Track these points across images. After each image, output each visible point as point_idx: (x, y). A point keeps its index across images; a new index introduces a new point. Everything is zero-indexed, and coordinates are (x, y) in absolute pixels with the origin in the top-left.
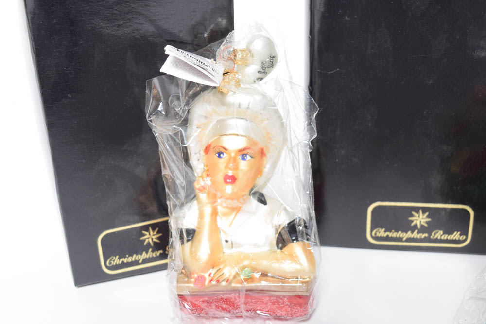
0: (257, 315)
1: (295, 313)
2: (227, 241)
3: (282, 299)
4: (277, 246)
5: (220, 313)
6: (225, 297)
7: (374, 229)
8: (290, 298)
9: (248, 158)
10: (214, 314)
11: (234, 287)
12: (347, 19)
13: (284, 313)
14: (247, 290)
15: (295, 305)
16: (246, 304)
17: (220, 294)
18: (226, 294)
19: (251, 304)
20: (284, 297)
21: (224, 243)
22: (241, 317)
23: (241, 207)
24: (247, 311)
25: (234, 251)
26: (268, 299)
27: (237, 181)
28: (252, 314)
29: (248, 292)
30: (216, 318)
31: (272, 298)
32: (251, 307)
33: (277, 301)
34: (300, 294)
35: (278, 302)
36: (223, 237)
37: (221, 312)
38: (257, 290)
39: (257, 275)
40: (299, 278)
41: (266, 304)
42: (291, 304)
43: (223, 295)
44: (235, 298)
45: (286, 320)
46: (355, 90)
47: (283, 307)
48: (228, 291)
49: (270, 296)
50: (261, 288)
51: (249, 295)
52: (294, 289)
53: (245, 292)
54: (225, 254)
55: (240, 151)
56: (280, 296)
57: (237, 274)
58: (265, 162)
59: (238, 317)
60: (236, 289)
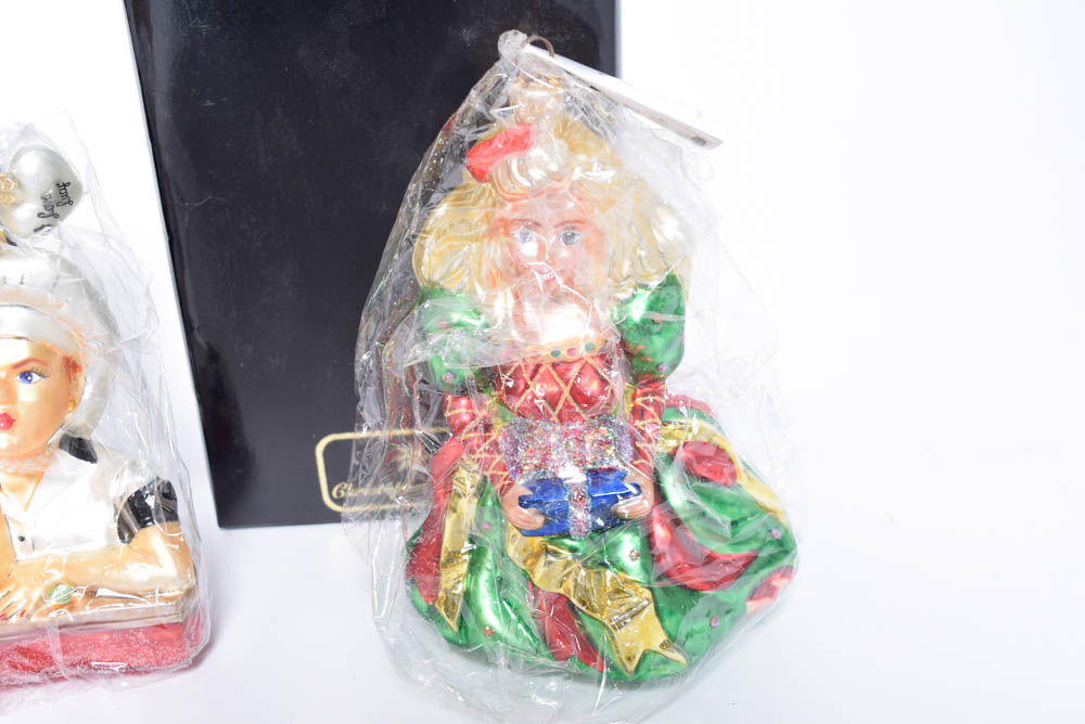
0: (93, 671)
1: (163, 658)
2: (22, 539)
3: (133, 635)
4: (122, 538)
5: (22, 678)
6: (24, 644)
7: (335, 485)
8: (146, 630)
9: (36, 377)
10: (10, 680)
11: (35, 623)
12: (209, 103)
13: (142, 661)
14: (60, 628)
15: (160, 642)
16: (65, 652)
17: (16, 640)
18: (26, 639)
19: (77, 651)
20: (137, 630)
21: (17, 542)
22: (62, 679)
23: (42, 473)
24: (73, 665)
25: (36, 554)
26: (106, 637)
27: (15, 424)
28: (83, 671)
29: (64, 630)
30: (16, 686)
31: (115, 636)
32: (77, 658)
33: (125, 638)
34: (164, 621)
35: (128, 642)
36: (15, 533)
37: (22, 673)
38: (79, 625)
39: (79, 596)
40: (157, 591)
41: (106, 647)
42: (152, 642)
43: (20, 641)
44: (44, 643)
45: (147, 672)
46: (249, 233)
47: (138, 649)
48: (27, 632)
49: (111, 632)
50: (86, 620)
51: (66, 635)
52: (150, 613)
53: (58, 631)
54: (20, 563)
55: (16, 366)
56: (129, 630)
57: (41, 601)
58: (81, 381)
59: (55, 680)
60: (40, 626)
